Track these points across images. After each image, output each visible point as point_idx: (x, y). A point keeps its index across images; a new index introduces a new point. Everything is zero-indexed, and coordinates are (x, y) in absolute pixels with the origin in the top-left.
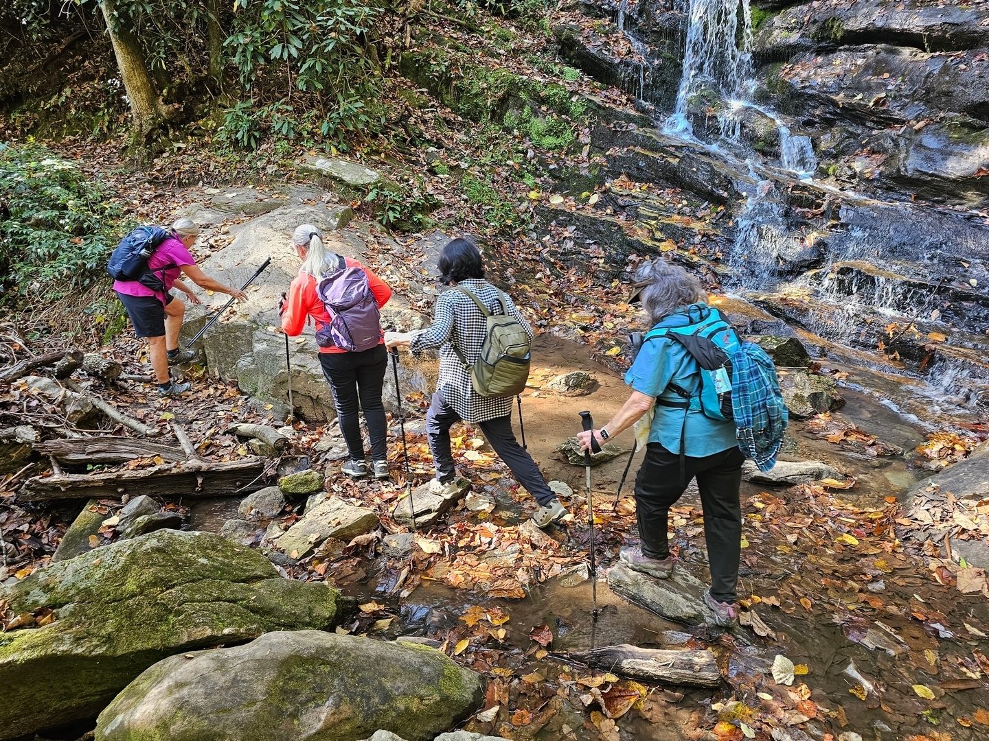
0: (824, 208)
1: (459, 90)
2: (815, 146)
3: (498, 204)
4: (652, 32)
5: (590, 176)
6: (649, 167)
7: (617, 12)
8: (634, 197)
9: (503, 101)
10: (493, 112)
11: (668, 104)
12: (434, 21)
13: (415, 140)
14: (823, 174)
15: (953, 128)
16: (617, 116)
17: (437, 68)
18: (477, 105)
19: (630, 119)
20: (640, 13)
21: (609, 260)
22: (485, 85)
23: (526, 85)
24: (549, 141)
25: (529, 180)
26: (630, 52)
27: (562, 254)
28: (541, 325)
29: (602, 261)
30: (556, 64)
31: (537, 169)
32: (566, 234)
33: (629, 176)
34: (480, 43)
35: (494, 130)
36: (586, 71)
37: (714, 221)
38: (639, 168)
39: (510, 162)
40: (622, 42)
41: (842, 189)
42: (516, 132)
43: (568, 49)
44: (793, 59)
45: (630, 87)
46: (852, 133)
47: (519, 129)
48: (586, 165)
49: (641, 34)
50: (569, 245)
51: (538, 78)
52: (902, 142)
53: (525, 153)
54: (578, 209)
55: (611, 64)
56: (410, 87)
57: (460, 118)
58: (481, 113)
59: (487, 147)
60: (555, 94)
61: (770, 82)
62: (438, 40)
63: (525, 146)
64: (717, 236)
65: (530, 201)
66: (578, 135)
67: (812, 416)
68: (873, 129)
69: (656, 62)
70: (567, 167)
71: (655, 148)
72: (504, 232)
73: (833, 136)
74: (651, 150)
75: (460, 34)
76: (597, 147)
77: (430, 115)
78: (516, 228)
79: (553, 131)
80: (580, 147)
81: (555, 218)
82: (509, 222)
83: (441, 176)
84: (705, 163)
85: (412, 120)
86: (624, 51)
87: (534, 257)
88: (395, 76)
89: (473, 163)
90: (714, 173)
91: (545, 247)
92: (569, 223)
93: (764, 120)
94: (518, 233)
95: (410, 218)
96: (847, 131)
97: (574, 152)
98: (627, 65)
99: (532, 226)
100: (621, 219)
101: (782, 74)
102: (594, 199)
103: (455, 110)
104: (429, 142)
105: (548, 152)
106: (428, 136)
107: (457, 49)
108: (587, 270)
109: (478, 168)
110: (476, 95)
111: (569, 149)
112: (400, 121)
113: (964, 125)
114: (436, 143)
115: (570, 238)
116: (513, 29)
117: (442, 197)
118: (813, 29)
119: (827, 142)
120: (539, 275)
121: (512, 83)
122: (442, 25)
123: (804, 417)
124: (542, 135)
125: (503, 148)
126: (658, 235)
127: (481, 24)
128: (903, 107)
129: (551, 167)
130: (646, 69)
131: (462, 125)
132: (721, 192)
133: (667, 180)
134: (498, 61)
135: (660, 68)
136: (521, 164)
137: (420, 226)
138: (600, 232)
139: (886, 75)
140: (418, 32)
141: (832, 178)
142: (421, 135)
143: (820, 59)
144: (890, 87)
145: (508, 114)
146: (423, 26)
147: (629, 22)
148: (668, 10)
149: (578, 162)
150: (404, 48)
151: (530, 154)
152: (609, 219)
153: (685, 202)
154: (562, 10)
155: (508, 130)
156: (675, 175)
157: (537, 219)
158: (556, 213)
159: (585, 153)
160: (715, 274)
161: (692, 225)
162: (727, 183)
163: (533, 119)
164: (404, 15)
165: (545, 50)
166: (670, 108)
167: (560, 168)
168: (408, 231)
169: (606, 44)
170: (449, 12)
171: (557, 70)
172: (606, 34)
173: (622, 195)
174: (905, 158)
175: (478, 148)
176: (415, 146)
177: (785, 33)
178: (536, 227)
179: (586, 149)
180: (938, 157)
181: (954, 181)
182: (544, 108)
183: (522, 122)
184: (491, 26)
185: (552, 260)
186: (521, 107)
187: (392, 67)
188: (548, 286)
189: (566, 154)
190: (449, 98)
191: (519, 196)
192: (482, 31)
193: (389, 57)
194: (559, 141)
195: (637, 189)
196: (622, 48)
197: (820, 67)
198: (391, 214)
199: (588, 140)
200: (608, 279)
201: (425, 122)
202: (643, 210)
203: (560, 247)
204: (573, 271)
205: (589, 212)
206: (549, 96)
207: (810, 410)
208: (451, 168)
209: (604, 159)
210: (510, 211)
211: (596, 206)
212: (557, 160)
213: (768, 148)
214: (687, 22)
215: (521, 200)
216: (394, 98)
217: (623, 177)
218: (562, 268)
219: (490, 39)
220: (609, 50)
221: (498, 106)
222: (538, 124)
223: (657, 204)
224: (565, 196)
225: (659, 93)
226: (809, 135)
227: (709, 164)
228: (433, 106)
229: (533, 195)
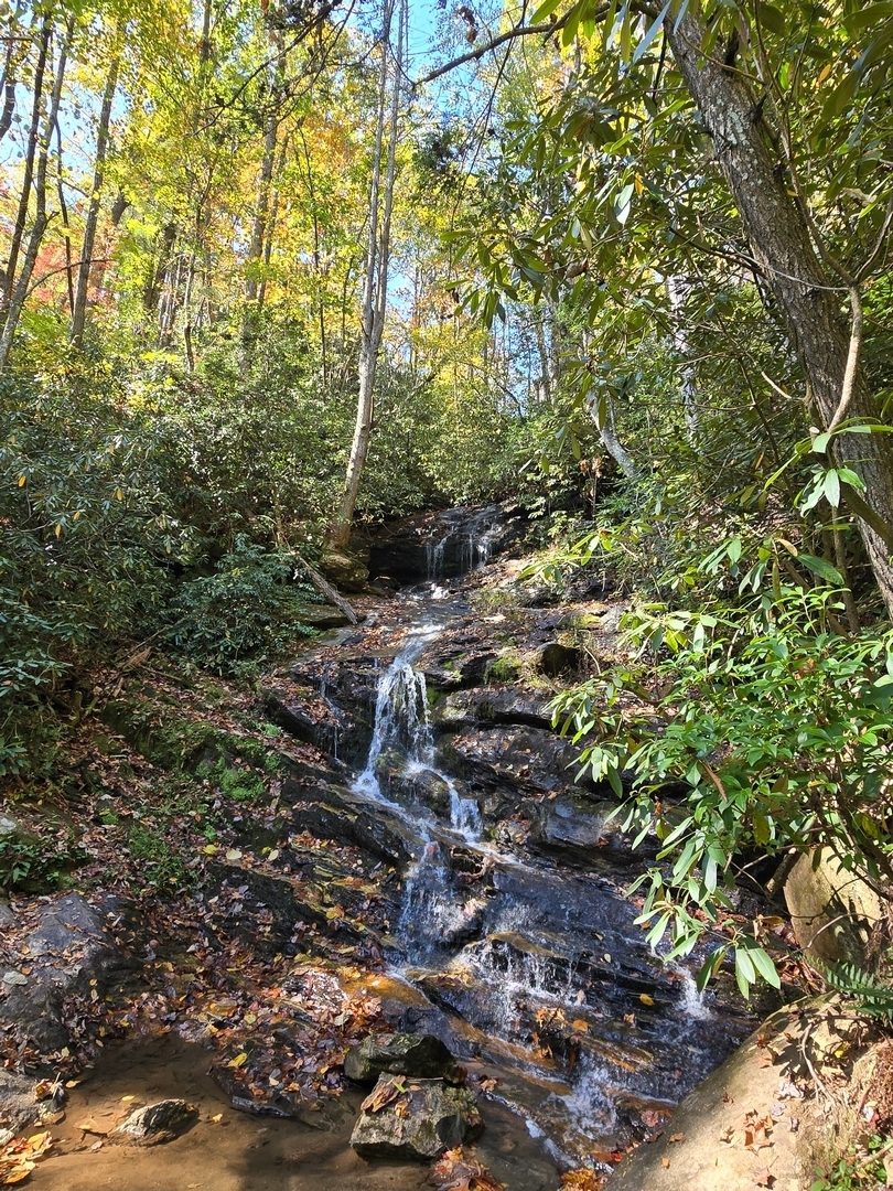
0: (483, 872)
1: (155, 738)
2: (481, 808)
3: (164, 859)
4: (349, 701)
5: (274, 830)
6: (330, 822)
7: (320, 682)
8: (312, 855)
9: (198, 753)
10: (187, 761)
11: (360, 763)
12: (152, 676)
13: (92, 786)
14: (487, 837)
15: (577, 800)
16: (309, 771)
17: (138, 716)
18: (170, 754)
19: (320, 774)
20: (339, 685)
21: (275, 927)
22: (182, 736)
23: (223, 738)
24: (240, 792)
25: (210, 834)
26: (326, 715)
27: (227, 920)
28: (168, 1020)
29: (268, 929)
30: (260, 721)
31: (221, 821)
32: (236, 895)
33: (312, 832)
34: (192, 698)
35: (184, 779)
36: (286, 729)
37: (384, 884)
38: (322, 824)
39: (193, 813)
40: (321, 707)
41: (501, 853)
42: (206, 782)
43: (272, 709)
44: (462, 732)
45: (325, 746)
46: (507, 799)
47: (210, 779)
48: (271, 818)
49: (340, 702)
50: (238, 908)
51: (237, 733)
52: (543, 810)
53: (211, 803)
54: (254, 867)
55: (309, 724)
56: (106, 733)
57: (151, 766)
58: (174, 762)
59: (173, 796)
60: (251, 748)
61: (445, 749)
62: (149, 692)
63: (214, 796)
64: (385, 900)
65: (204, 856)
66: (269, 787)
67: (440, 1155)
68: (522, 796)
69: (350, 726)
70: (252, 820)
71: (339, 804)
72: (165, 893)
73: (494, 802)
74: (334, 806)
75: (173, 689)
76: (286, 801)
77: (117, 761)
78: (179, 888)
79: (244, 783)
80: (268, 799)
81: (227, 876)
82: (173, 880)
83: (107, 827)
84: (379, 822)
85: (93, 766)
86: (322, 714)
87: (194, 924)
88: (94, 722)
89: (149, 813)
90: (388, 833)
91: (209, 911)
92: (243, 882)
93: (439, 783)
94: (182, 894)
95: (42, 876)
96: (503, 797)
97: (263, 805)
98: (323, 726)
99: (200, 885)
100: (296, 880)
101: (453, 743)
102: (274, 855)
103: (148, 758)
104: (106, 789)
105: (237, 804)
106: (105, 783)
107: (167, 701)
108: (251, 940)
109: (153, 818)
110: (172, 745)
111: (259, 801)
112: (80, 766)
113: (584, 797)
114: (113, 791)
115: (239, 901)
116: (226, 688)
117: (95, 852)
118: (475, 709)
119: (489, 807)
120: (192, 948)
121: (210, 736)
122: (158, 681)
123: (432, 1157)
124: (232, 787)
125: (189, 798)
126: (328, 898)
127: (197, 682)
128: (543, 778)
129: (236, 819)
130: (340, 731)
131: (151, 772)
132: (393, 852)
133: (347, 836)
134: (203, 715)
135: (353, 731)
136: (203, 815)
137: (53, 887)
138: (272, 894)
139: (528, 751)
140: (130, 684)
141: (494, 841)
142: (99, 781)
143: (481, 733)
144: (531, 761)
145: (201, 764)
146: (138, 679)
147: (330, 691)
148: (361, 684)
149: (264, 815)
150: (111, 698)
151: (217, 804)
152: (283, 878)
153: (360, 862)
154: (276, 676)
155: (199, 780)
156: (353, 832)
157: (207, 876)
158: (230, 870)
159: (273, 807)
160: (380, 947)
161: (363, 888)
162: (398, 843)
163: (226, 771)
164: (121, 669)
165: (252, 708)
166: (362, 766)
167: (245, 820)
168: (35, 893)
169: (306, 707)
170: (168, 670)
171: (259, 726)
172: (308, 700)
173: (300, 852)
174: (545, 825)
175: (161, 797)
176: (89, 793)
177: (454, 711)
178: (204, 888)
179: (276, 801)
180: (569, 825)
181: (583, 848)
182: (238, 760)
183: (215, 772)
184: (205, 685)
185: (214, 927)
186: (216, 759)
187: (93, 714)
188: (200, 963)
189: (255, 807)
190: (144, 746)
191: (192, 849)
192: (196, 688)
193: (93, 703)
194: (250, 792)
195: (317, 846)
196: (321, 712)
197: (481, 740)
198: (17, 872)
199: (278, 794)
200: (271, 952)
201: (108, 768)
202: (319, 870)
203: (227, 911)
204: (236, 941)
205: (265, 870)
206: (246, 749)
207: (438, 1145)
208: (122, 818)
209: (291, 813)
210: (178, 867)
211: (275, 863)
212: (244, 812)
213: (441, 808)
214: (376, 694)
215: (194, 855)
216: (85, 743)
217: (306, 833)
218: (224, 938)
219: (202, 695)
220: (308, 713)
221: (192, 756)
222: (230, 775)
223: (333, 863)
224: (244, 851)
225: (353, 752)
226: (475, 798)
227: (382, 823)
228: (125, 753)
229: (210, 849)
